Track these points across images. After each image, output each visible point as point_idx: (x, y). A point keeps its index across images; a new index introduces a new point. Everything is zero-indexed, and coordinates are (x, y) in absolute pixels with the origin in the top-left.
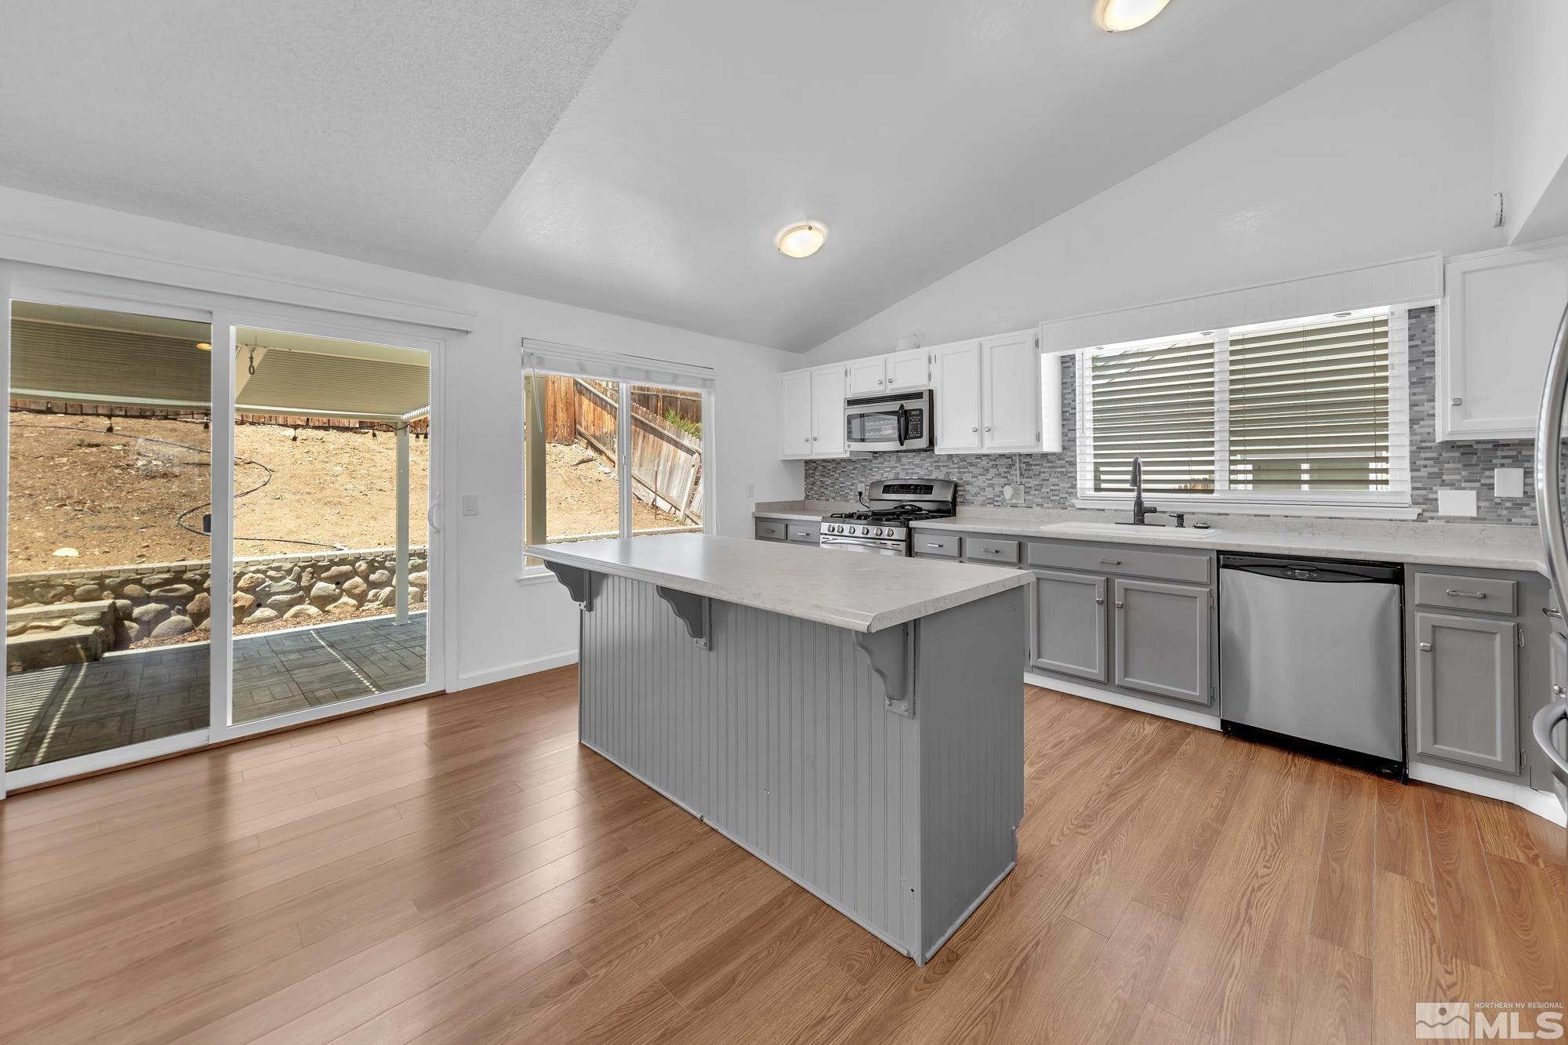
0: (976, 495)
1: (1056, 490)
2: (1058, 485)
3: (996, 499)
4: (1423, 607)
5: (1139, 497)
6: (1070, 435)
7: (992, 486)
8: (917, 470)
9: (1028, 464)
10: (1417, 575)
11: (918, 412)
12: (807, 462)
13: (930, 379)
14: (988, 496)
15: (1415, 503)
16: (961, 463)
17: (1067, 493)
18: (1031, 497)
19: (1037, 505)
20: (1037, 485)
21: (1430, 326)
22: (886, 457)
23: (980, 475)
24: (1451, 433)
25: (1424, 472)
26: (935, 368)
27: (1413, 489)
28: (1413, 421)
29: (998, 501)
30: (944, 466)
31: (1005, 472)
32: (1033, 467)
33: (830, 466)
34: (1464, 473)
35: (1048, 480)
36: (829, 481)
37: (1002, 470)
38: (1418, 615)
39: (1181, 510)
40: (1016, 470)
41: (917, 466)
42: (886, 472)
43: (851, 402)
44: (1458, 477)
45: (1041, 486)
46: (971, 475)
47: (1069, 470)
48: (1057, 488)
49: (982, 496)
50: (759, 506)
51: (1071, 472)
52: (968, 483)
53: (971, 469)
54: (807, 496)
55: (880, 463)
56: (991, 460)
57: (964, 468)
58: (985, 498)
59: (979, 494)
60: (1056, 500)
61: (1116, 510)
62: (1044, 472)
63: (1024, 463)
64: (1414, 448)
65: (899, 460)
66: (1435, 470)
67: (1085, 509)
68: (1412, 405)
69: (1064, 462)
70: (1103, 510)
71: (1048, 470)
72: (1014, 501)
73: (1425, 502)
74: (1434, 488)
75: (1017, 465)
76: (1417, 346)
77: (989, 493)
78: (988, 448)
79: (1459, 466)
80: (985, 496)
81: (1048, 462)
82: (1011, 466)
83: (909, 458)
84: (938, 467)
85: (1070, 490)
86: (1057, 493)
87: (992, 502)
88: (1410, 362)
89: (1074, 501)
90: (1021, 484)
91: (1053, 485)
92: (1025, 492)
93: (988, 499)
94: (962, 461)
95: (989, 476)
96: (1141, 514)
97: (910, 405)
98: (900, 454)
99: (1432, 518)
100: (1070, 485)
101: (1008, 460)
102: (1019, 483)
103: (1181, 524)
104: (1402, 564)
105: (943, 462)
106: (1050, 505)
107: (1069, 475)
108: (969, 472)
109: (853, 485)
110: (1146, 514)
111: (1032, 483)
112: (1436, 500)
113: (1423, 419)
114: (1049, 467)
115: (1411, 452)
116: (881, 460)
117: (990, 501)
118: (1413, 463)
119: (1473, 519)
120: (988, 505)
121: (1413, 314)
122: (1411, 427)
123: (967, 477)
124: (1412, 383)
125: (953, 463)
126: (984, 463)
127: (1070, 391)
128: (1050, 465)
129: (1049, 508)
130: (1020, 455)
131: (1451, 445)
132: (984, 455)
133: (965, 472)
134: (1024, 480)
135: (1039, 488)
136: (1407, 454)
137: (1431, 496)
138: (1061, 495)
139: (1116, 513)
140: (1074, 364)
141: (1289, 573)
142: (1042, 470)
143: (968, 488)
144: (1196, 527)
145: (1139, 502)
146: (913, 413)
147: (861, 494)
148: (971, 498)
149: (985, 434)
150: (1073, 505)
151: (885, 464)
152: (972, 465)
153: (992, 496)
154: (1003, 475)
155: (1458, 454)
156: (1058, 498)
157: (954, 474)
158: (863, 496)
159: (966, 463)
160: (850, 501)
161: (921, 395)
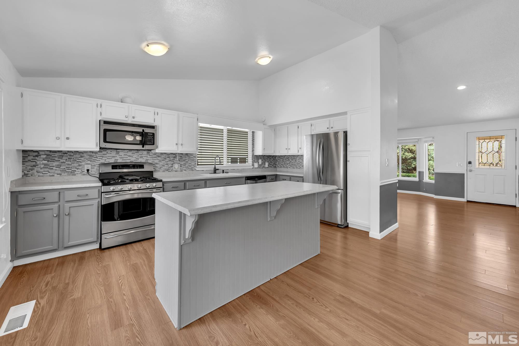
0: (160, 168)
3: (169, 169)
5: (215, 166)
7: (167, 164)
8: (129, 158)
9: (181, 157)
10: (268, 177)
11: (152, 134)
12: (25, 151)
13: (154, 121)
14: (166, 168)
15: (252, 166)
16: (154, 156)
17: (194, 166)
18: (182, 168)
19: (184, 170)
20: (184, 164)
22: (109, 151)
23: (162, 160)
25: (253, 160)
26: (157, 118)
27: (252, 163)
28: (252, 151)
29: (170, 170)
30: (144, 157)
31: (173, 159)
32: (183, 158)
33: (57, 155)
35: (188, 162)
36: (54, 164)
37: (172, 159)
40: (177, 159)
41: (130, 156)
43: (106, 122)
44: (256, 161)
45: (186, 164)
46: (158, 160)
47: (195, 159)
48: (191, 164)
49: (163, 168)
50: (14, 183)
51: (195, 160)
52: (157, 164)
53: (159, 158)
54: (25, 175)
55: (103, 154)
56: (167, 155)
57: (155, 158)
58: (164, 169)
59: (162, 167)
60: (190, 168)
61: (206, 170)
62: (187, 160)
63: (180, 156)
64: (252, 156)
65: (118, 153)
66: (254, 160)
67: (199, 171)
68: (252, 148)
69: (192, 156)
70: (203, 170)
71: (188, 159)
72: (177, 169)
73: (253, 165)
74: (254, 163)
75: (178, 157)
76: (253, 138)
78: (181, 151)
79: (256, 159)
80: (164, 168)
81: (188, 156)
82: (175, 157)
83: (125, 152)
84: (141, 157)
85: (195, 165)
86: (190, 166)
87: (168, 170)
88: (252, 140)
89: (196, 168)
91: (189, 164)
92: (180, 166)
93: (165, 169)
94: (154, 155)
95: (167, 160)
96: (215, 171)
97: (147, 130)
98: (118, 150)
99: (254, 168)
100: (194, 163)
101: (173, 155)
102: (178, 163)
103: (223, 173)
104: (266, 176)
105: (145, 155)
106: (188, 170)
107: (194, 160)
108: (157, 159)
109: (80, 165)
110: (217, 171)
111: (182, 163)
114: (188, 158)
116: (104, 152)
117: (167, 170)
118: (252, 158)
119: (257, 168)
120: (166, 172)
121: (252, 131)
123: (156, 161)
125: (150, 155)
126: (163, 156)
128: (188, 157)
129: (188, 171)
130: (179, 154)
131: (256, 156)
132: (164, 153)
133: (156, 159)
134: (180, 162)
135: (185, 165)
138: (192, 167)
139: (206, 171)
141: (255, 179)
142: (186, 159)
143: (157, 165)
144: (226, 173)
145: (215, 168)
146: (149, 134)
147: (88, 170)
148: (158, 169)
149: (180, 146)
150: (196, 170)
151: (108, 155)
152: (159, 156)
153: (168, 168)
154: (172, 160)
155: (256, 157)
156: (191, 168)
157: (150, 160)
158: (90, 171)
159: (156, 156)
160: (77, 175)
161: (153, 127)
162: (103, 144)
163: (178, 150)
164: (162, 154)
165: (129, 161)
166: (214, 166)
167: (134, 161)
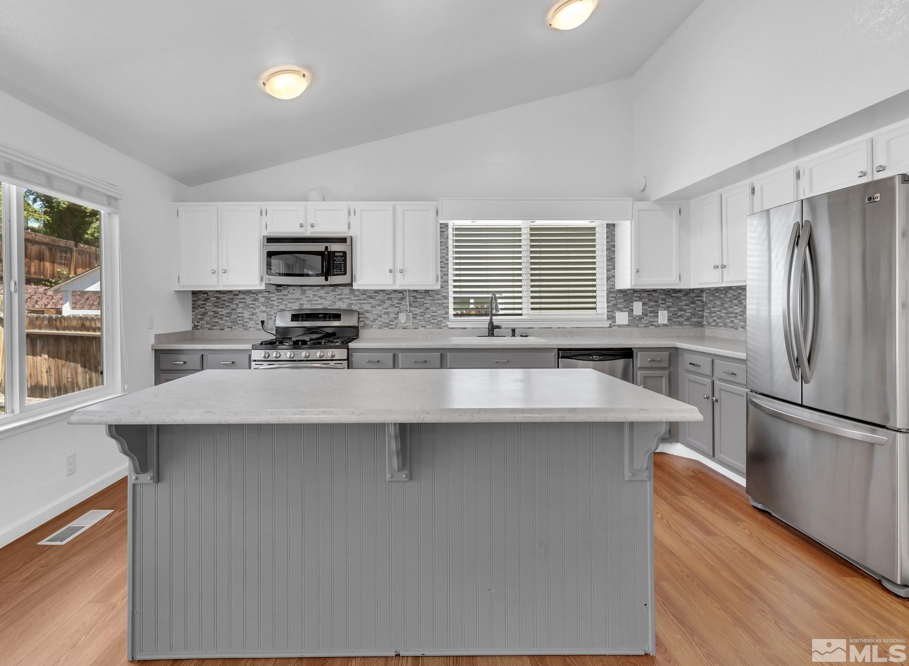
0: (374, 320)
1: (435, 316)
2: (436, 312)
3: (390, 323)
4: (641, 368)
5: (491, 320)
6: (445, 278)
7: (386, 313)
8: (321, 301)
9: (415, 297)
10: (639, 353)
11: (341, 254)
12: (194, 293)
13: (349, 228)
14: (384, 321)
15: (608, 319)
16: (361, 296)
17: (442, 318)
18: (417, 321)
19: (422, 327)
20: (422, 312)
21: (614, 233)
22: (290, 289)
23: (378, 305)
24: (635, 285)
25: (611, 304)
26: (354, 220)
27: (608, 312)
28: (608, 279)
29: (392, 325)
30: (345, 298)
31: (397, 303)
32: (419, 300)
33: (226, 297)
34: (624, 304)
35: (429, 309)
36: (224, 311)
37: (395, 302)
38: (639, 372)
39: (514, 326)
40: (406, 302)
41: (321, 298)
42: (289, 302)
43: (270, 240)
44: (622, 306)
45: (425, 313)
46: (370, 305)
47: (444, 301)
48: (436, 314)
49: (380, 321)
50: (158, 337)
51: (445, 303)
52: (367, 312)
53: (371, 301)
54: (195, 327)
55: (284, 295)
56: (387, 294)
57: (363, 300)
58: (381, 323)
59: (377, 320)
60: (435, 323)
61: (473, 328)
62: (427, 303)
63: (412, 296)
64: (608, 292)
65: (303, 292)
66: (615, 302)
67: (454, 328)
68: (608, 271)
69: (440, 296)
70: (466, 328)
71: (429, 302)
72: (406, 325)
73: (611, 318)
74: (615, 312)
75: (408, 298)
76: (609, 242)
77: (385, 319)
79: (623, 300)
80: (382, 321)
81: (430, 296)
82: (402, 299)
83: (316, 291)
85: (444, 316)
86: (435, 318)
87: (388, 325)
88: (607, 249)
89: (447, 323)
90: (410, 312)
91: (433, 312)
92: (413, 318)
93: (384, 323)
94: (362, 295)
95: (386, 306)
96: (492, 330)
97: (334, 247)
98: (304, 288)
99: (614, 326)
100: (444, 312)
101: (400, 294)
102: (408, 311)
103: (514, 335)
104: (631, 349)
105: (346, 295)
106: (431, 326)
107: (444, 305)
108: (368, 303)
109: (253, 314)
110: (495, 330)
111: (418, 311)
112: (615, 317)
113: (611, 278)
114: (430, 300)
115: (607, 294)
117: (386, 325)
118: (607, 299)
119: (627, 325)
120: (384, 328)
121: (608, 226)
122: (607, 281)
123: (367, 307)
124: (607, 260)
125: (355, 296)
126: (380, 296)
127: (444, 248)
128: (431, 298)
129: (430, 328)
130: (409, 291)
131: (620, 291)
132: (381, 291)
133: (365, 303)
134: (412, 309)
135: (423, 314)
136: (605, 294)
137: (614, 315)
138: (438, 319)
139: (473, 330)
140: (447, 230)
141: (591, 358)
142: (425, 302)
143: (367, 315)
144: (522, 336)
145: (491, 322)
146: (337, 254)
147: (263, 322)
148: (371, 323)
149: (398, 275)
150: (447, 326)
151: (290, 296)
152: (370, 297)
153: (388, 321)
154: (396, 305)
155: (622, 295)
156: (436, 321)
157: (356, 305)
158: (265, 324)
159: (365, 296)
160: (250, 329)
161: (343, 240)
162: (266, 277)
163: (395, 284)
164: (376, 292)
165: (320, 307)
166: (489, 318)
167: (329, 307)
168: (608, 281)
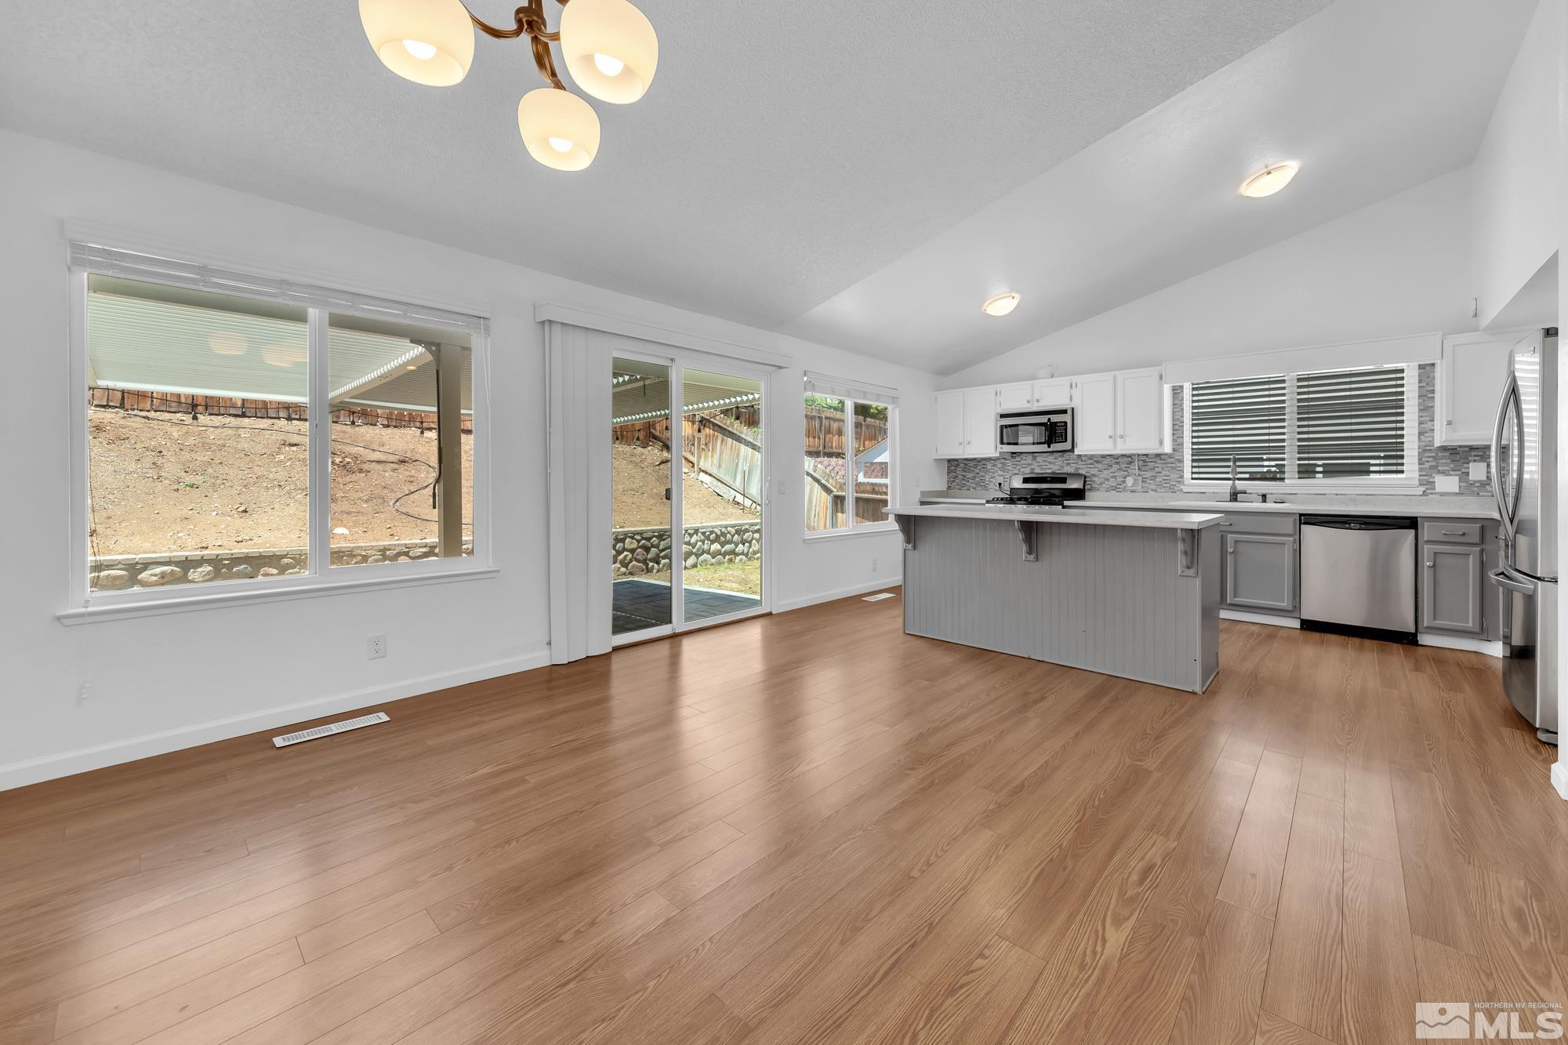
0: (1101, 484)
2: (1169, 476)
3: (1118, 486)
4: (1428, 542)
5: (1234, 484)
6: (1179, 440)
7: (1114, 477)
8: (1050, 466)
9: (1144, 461)
10: (1426, 524)
11: (1063, 424)
12: (948, 460)
13: (1071, 400)
15: (1421, 484)
16: (1089, 461)
17: (1177, 480)
18: (1147, 485)
19: (1152, 490)
20: (1152, 476)
21: (1432, 374)
23: (1105, 469)
24: (1445, 441)
25: (1427, 465)
26: (1076, 393)
27: (1420, 475)
28: (1420, 434)
29: (1120, 488)
31: (1125, 467)
32: (1149, 464)
33: (972, 464)
34: (1451, 466)
35: (1161, 472)
36: (970, 476)
37: (1123, 466)
38: (1426, 547)
39: (1264, 492)
40: (1135, 465)
41: (1050, 463)
42: (1022, 467)
43: (1002, 416)
44: (1448, 468)
45: (1155, 476)
46: (1098, 469)
47: (1178, 465)
48: (1169, 478)
49: (1106, 485)
50: (922, 493)
51: (1180, 467)
52: (1094, 475)
53: (1097, 465)
54: (950, 486)
55: (1017, 461)
56: (1114, 458)
58: (1109, 486)
59: (1104, 483)
60: (1167, 487)
62: (1158, 467)
63: (1141, 460)
64: (1421, 450)
65: (1034, 458)
66: (1434, 464)
67: (1190, 493)
68: (1420, 423)
69: (1174, 459)
70: (1205, 493)
71: (1161, 465)
72: (1133, 488)
73: (1427, 484)
74: (1433, 475)
75: (1136, 462)
76: (1423, 387)
77: (1112, 483)
79: (1449, 461)
80: (1109, 484)
81: (1161, 459)
82: (1130, 463)
85: (1180, 479)
86: (1168, 481)
87: (1115, 488)
88: (1419, 396)
89: (1182, 487)
90: (1139, 475)
91: (1165, 476)
92: (1142, 481)
93: (1111, 486)
95: (1113, 470)
96: (1235, 494)
97: (1055, 418)
99: (1431, 494)
100: (1179, 476)
101: (1128, 458)
102: (1137, 475)
103: (1264, 500)
104: (1416, 518)
105: (1073, 460)
106: (1162, 491)
107: (1178, 468)
108: (1096, 468)
109: (992, 477)
110: (1238, 495)
111: (1148, 474)
112: (1434, 482)
113: (1427, 432)
114: (1162, 463)
115: (1419, 453)
118: (1420, 459)
119: (1457, 493)
120: (1111, 491)
121: (1421, 367)
122: (1419, 437)
123: (1093, 471)
124: (1420, 410)
125: (1082, 461)
126: (1108, 461)
127: (1179, 410)
128: (1162, 461)
130: (1138, 455)
131: (1444, 448)
132: (1108, 455)
133: (1091, 468)
134: (1141, 473)
135: (1154, 478)
136: (1417, 454)
137: (1431, 480)
138: (1173, 482)
139: (1213, 495)
140: (1182, 391)
141: (1347, 526)
142: (1157, 465)
143: (1094, 479)
144: (1276, 501)
145: (1234, 487)
146: (1058, 424)
147: (1000, 483)
148: (1097, 485)
149: (1119, 440)
150: (1182, 490)
151: (1021, 462)
152: (1096, 462)
153: (1116, 484)
154: (1124, 469)
155: (1448, 454)
156: (1169, 485)
157: (1080, 468)
158: (1002, 484)
160: (990, 490)
161: (1065, 411)
162: (999, 446)
163: (1115, 449)
164: (1103, 456)
165: (1049, 471)
166: (1231, 482)
167: (1055, 472)
168: (1422, 437)
